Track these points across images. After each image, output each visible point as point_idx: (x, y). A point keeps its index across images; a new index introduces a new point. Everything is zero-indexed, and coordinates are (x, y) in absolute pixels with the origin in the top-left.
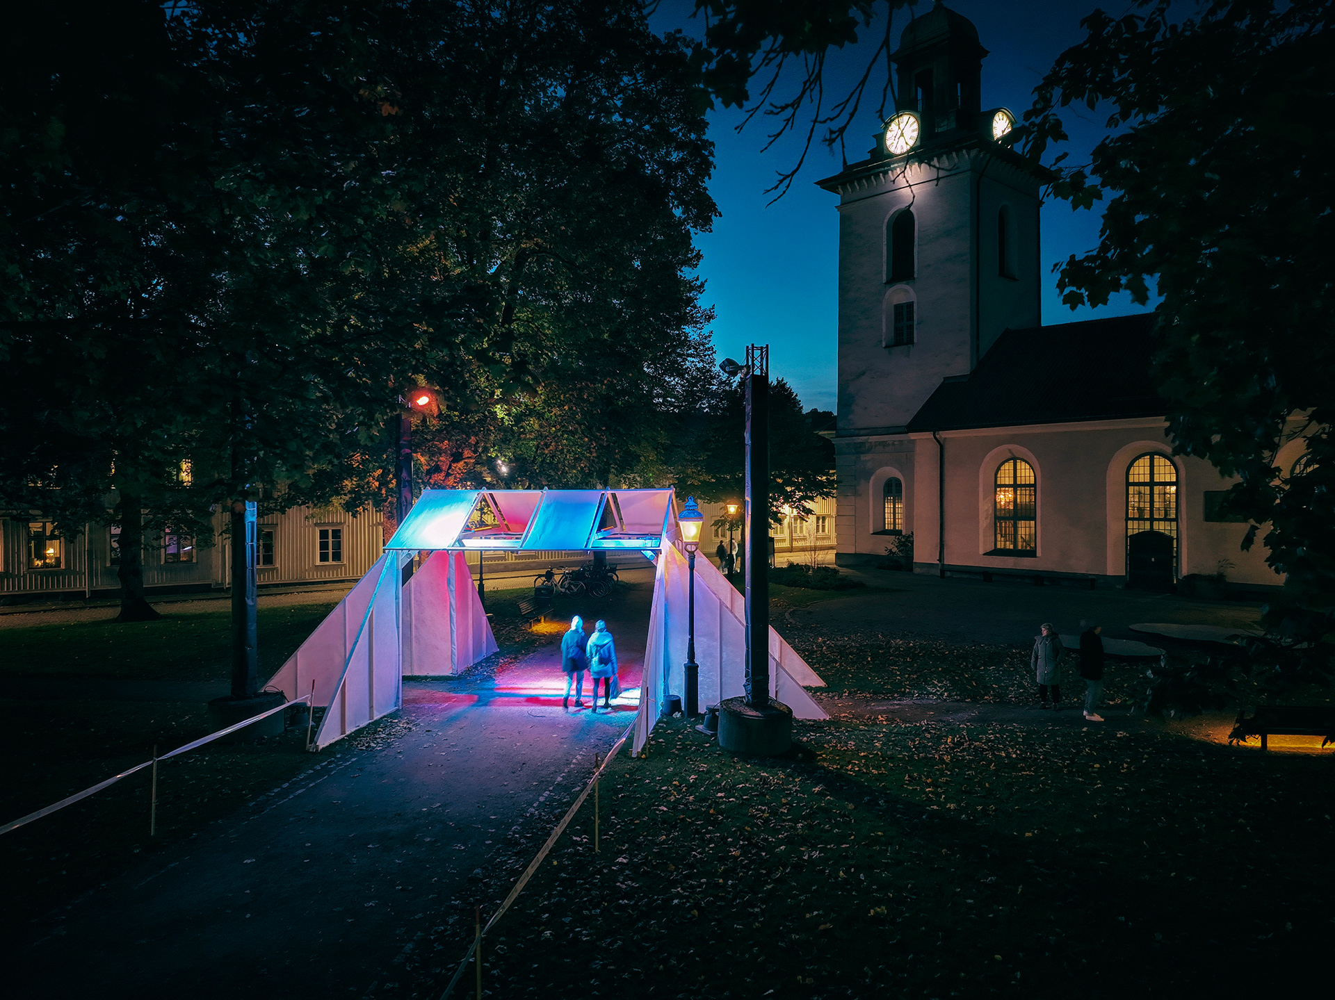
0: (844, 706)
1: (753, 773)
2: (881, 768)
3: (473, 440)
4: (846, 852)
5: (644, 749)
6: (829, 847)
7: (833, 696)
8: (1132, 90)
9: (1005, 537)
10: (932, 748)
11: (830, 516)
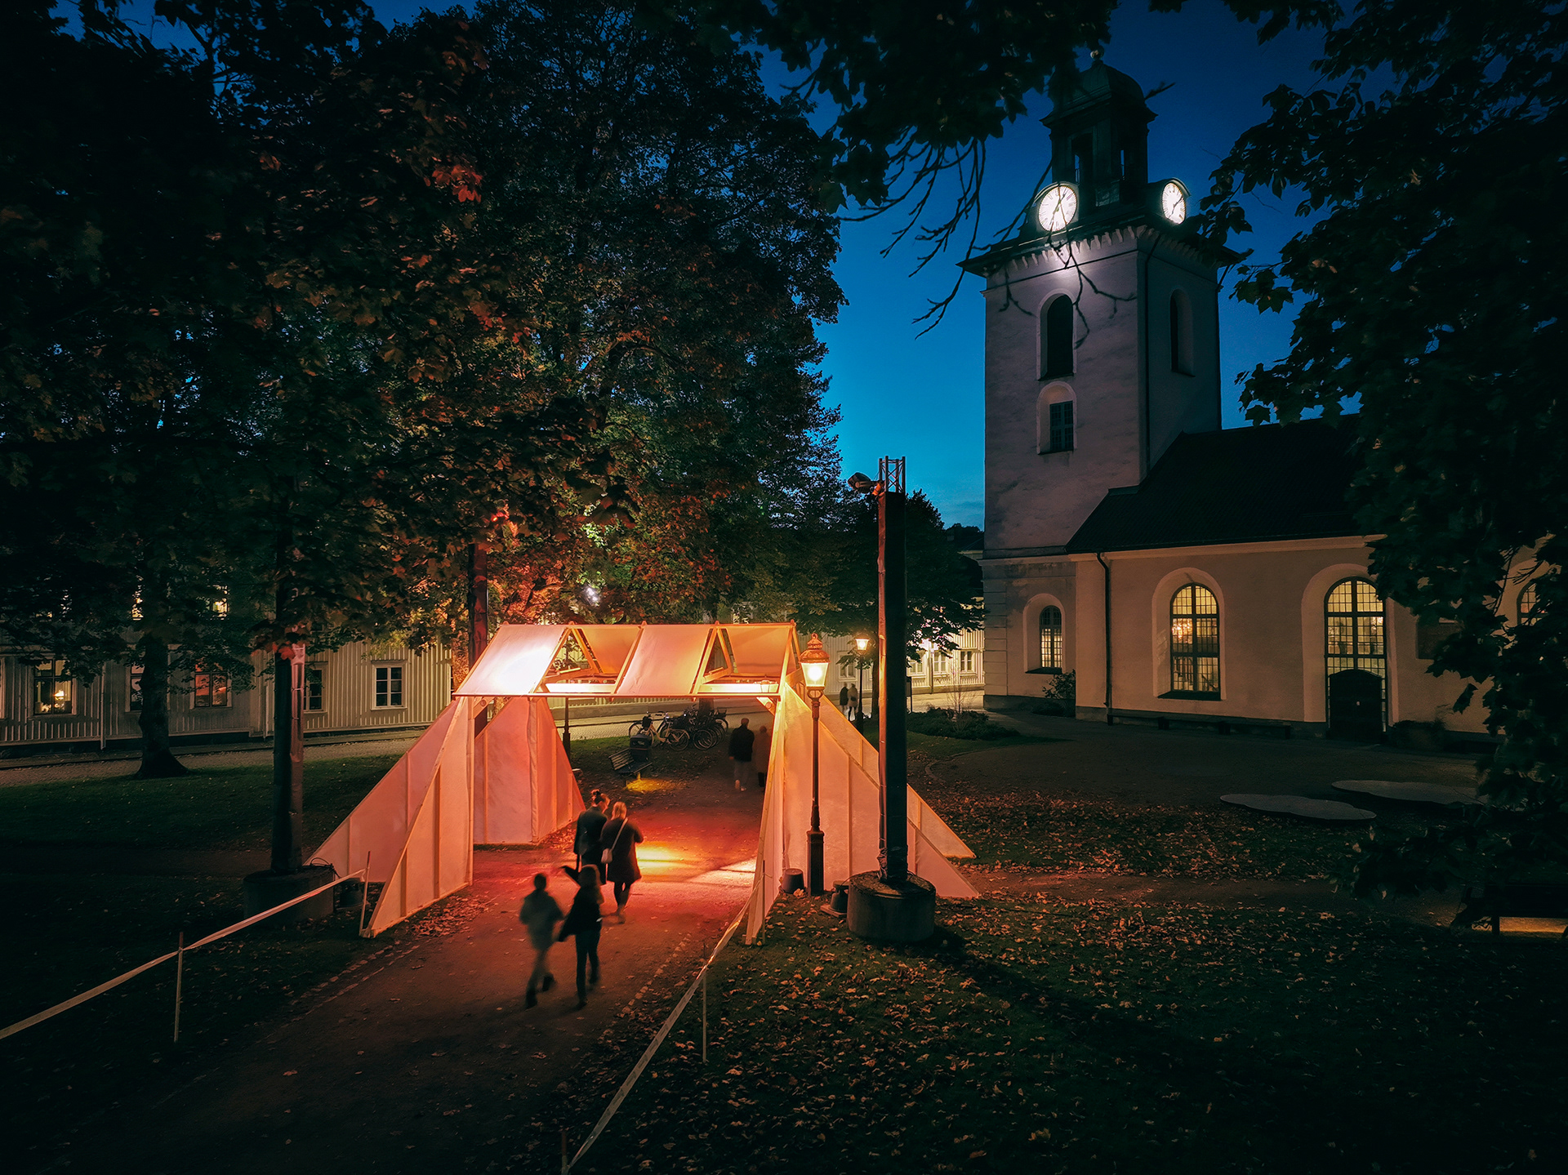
0: (997, 880)
1: (888, 964)
2: (1041, 957)
3: (559, 564)
4: (1002, 1061)
5: (759, 934)
6: (980, 1054)
7: (984, 869)
8: (1324, 174)
9: (1183, 676)
10: (1102, 933)
11: (976, 651)
